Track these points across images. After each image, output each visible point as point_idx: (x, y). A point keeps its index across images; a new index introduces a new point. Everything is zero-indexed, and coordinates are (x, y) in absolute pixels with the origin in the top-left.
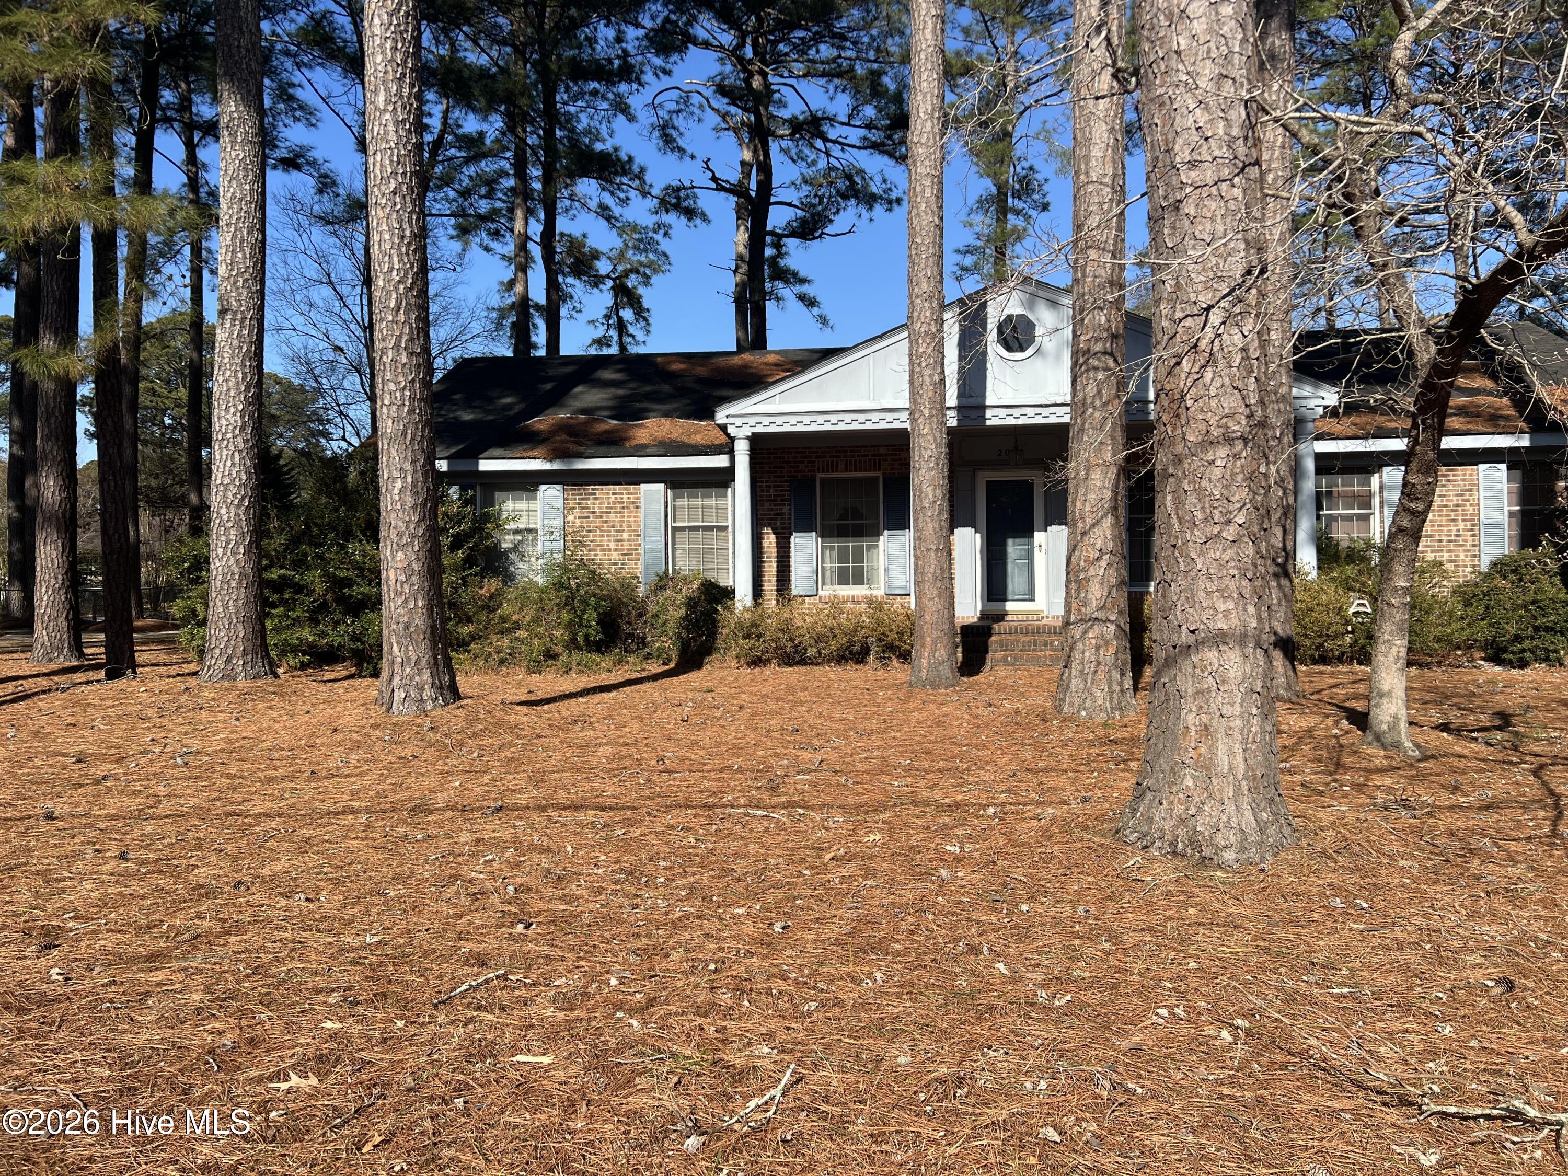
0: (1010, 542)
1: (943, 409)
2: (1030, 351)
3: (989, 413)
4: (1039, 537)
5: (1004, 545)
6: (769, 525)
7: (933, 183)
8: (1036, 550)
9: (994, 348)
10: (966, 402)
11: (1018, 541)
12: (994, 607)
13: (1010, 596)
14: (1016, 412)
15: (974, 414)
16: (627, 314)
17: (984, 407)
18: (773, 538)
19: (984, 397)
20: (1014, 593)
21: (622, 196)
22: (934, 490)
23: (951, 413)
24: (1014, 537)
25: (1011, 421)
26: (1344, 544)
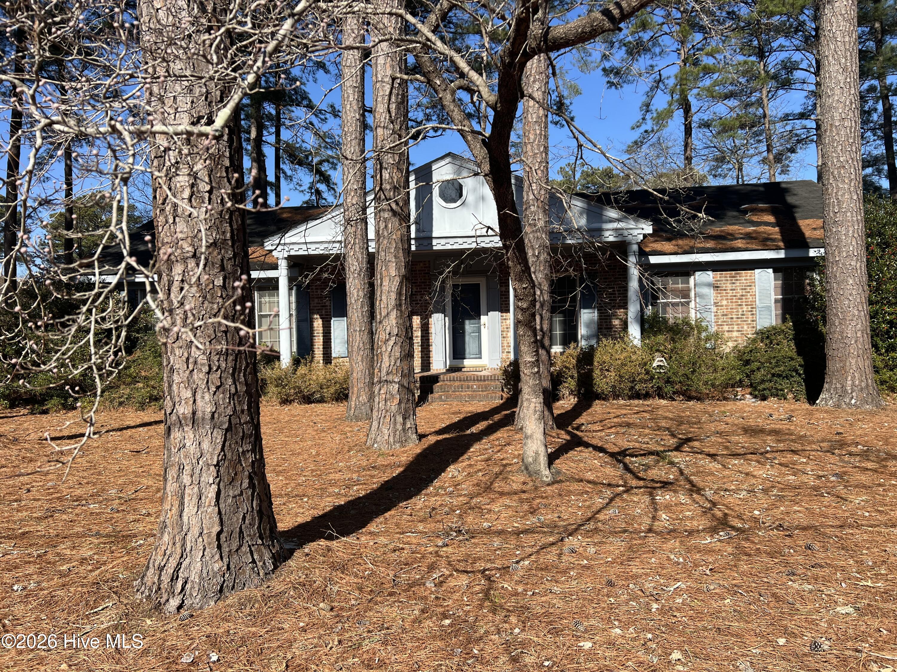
0: (467, 322)
1: (409, 239)
2: (459, 203)
3: (434, 242)
4: (484, 319)
5: (463, 324)
6: (317, 313)
7: (354, 92)
8: (482, 327)
9: (437, 200)
10: (422, 235)
11: (472, 321)
12: (457, 362)
13: (467, 356)
14: (452, 241)
15: (425, 243)
16: (322, 187)
17: (431, 238)
18: (320, 322)
19: (431, 231)
20: (470, 354)
21: (323, 117)
22: (358, 291)
23: (413, 242)
24: (470, 319)
25: (449, 247)
26: (671, 321)
